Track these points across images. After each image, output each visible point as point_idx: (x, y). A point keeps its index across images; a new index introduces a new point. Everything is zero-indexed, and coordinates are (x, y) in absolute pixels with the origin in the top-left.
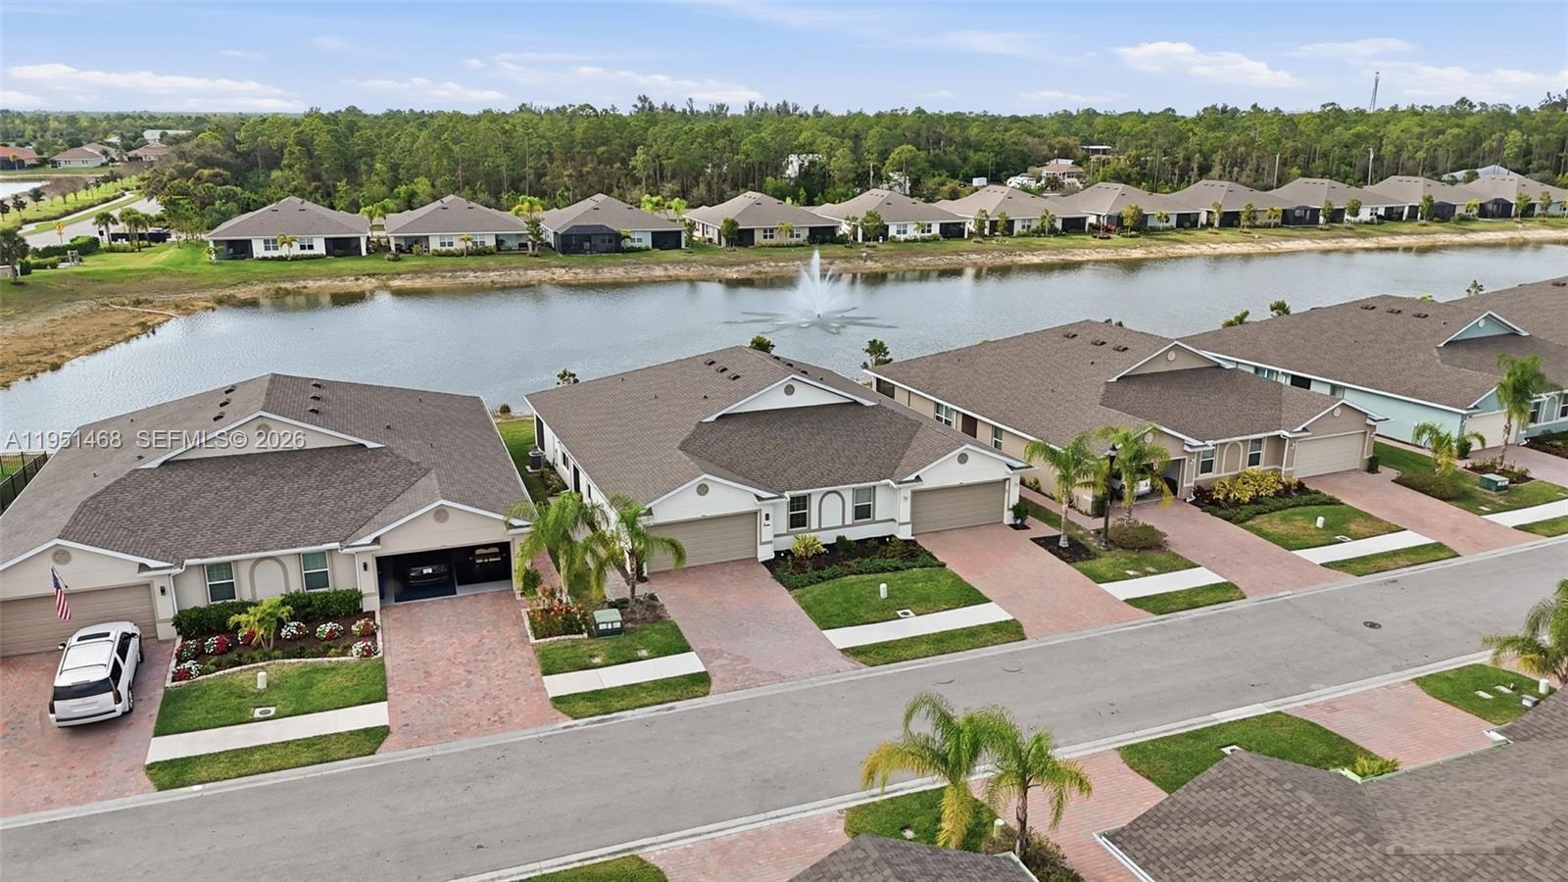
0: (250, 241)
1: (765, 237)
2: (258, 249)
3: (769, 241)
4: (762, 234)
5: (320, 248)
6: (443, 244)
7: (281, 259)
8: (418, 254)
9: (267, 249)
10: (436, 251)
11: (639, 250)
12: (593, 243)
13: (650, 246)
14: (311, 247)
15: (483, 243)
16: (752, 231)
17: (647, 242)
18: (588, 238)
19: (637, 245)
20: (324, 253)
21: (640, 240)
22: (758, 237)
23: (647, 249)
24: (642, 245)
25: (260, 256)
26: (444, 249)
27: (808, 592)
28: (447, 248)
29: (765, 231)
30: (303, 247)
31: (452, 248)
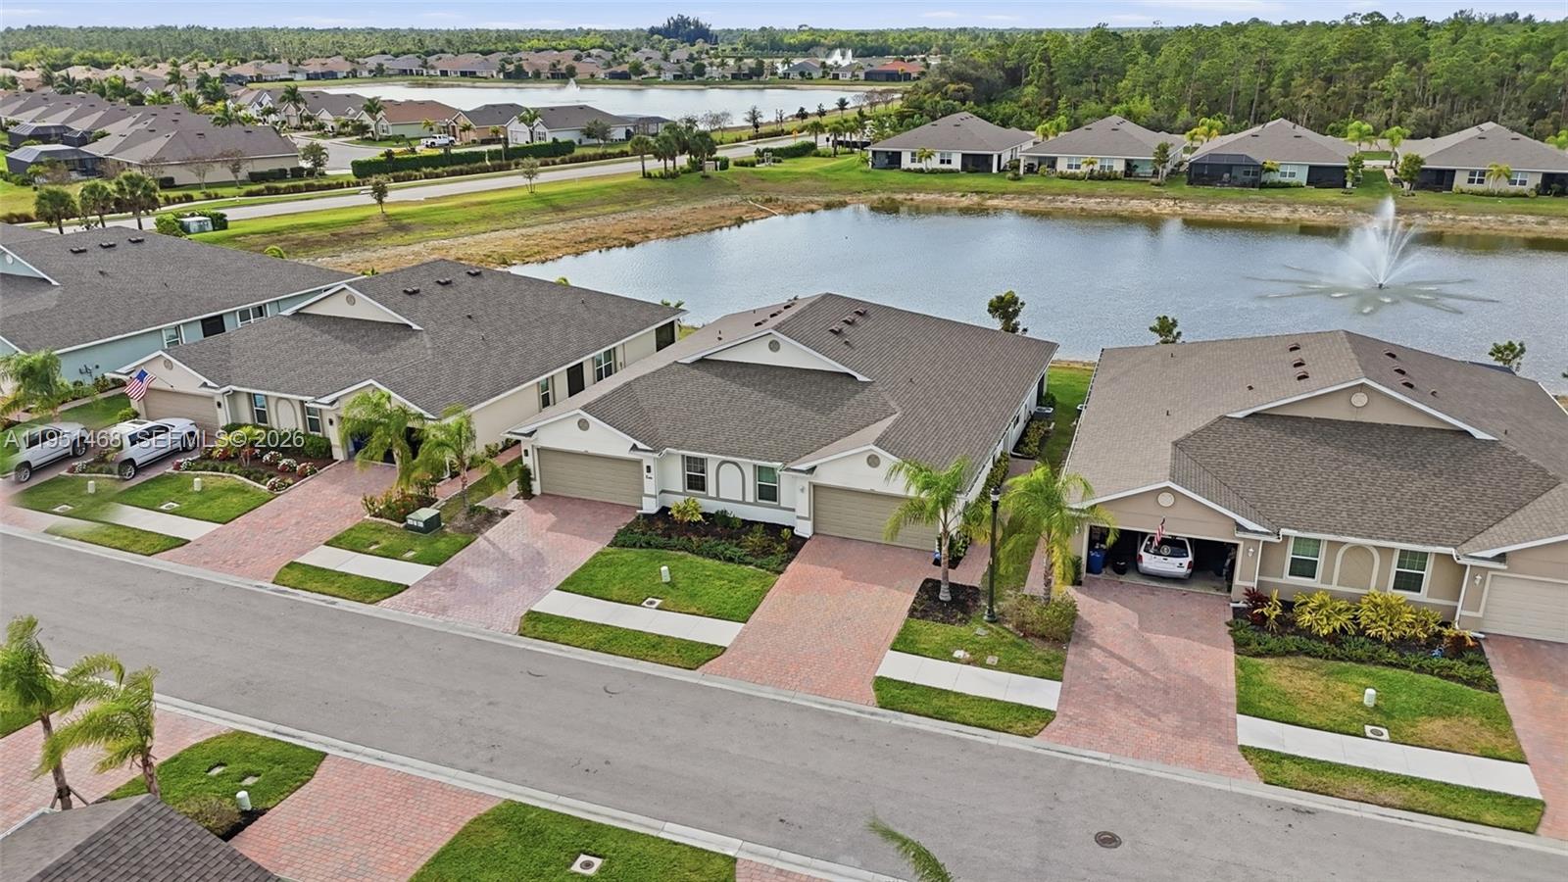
0: (900, 153)
1: (1471, 181)
2: (906, 161)
3: (1476, 187)
4: (1467, 176)
5: (956, 163)
6: (1070, 166)
7: (921, 171)
8: (1043, 175)
9: (913, 161)
10: (1061, 172)
11: (1286, 186)
12: (1233, 174)
13: (1305, 183)
14: (949, 162)
15: (1110, 167)
16: (1453, 172)
17: (1302, 176)
18: (1229, 168)
19: (1287, 180)
20: (960, 168)
21: (1292, 175)
22: (1460, 181)
23: (1299, 186)
24: (1294, 180)
25: (906, 168)
26: (1069, 171)
28: (1073, 171)
29: (1473, 173)
30: (942, 162)
31: (1078, 171)
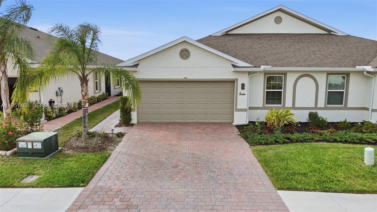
27: (270, 149)
